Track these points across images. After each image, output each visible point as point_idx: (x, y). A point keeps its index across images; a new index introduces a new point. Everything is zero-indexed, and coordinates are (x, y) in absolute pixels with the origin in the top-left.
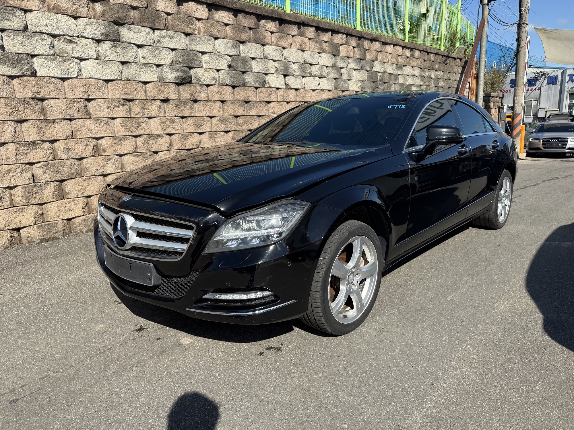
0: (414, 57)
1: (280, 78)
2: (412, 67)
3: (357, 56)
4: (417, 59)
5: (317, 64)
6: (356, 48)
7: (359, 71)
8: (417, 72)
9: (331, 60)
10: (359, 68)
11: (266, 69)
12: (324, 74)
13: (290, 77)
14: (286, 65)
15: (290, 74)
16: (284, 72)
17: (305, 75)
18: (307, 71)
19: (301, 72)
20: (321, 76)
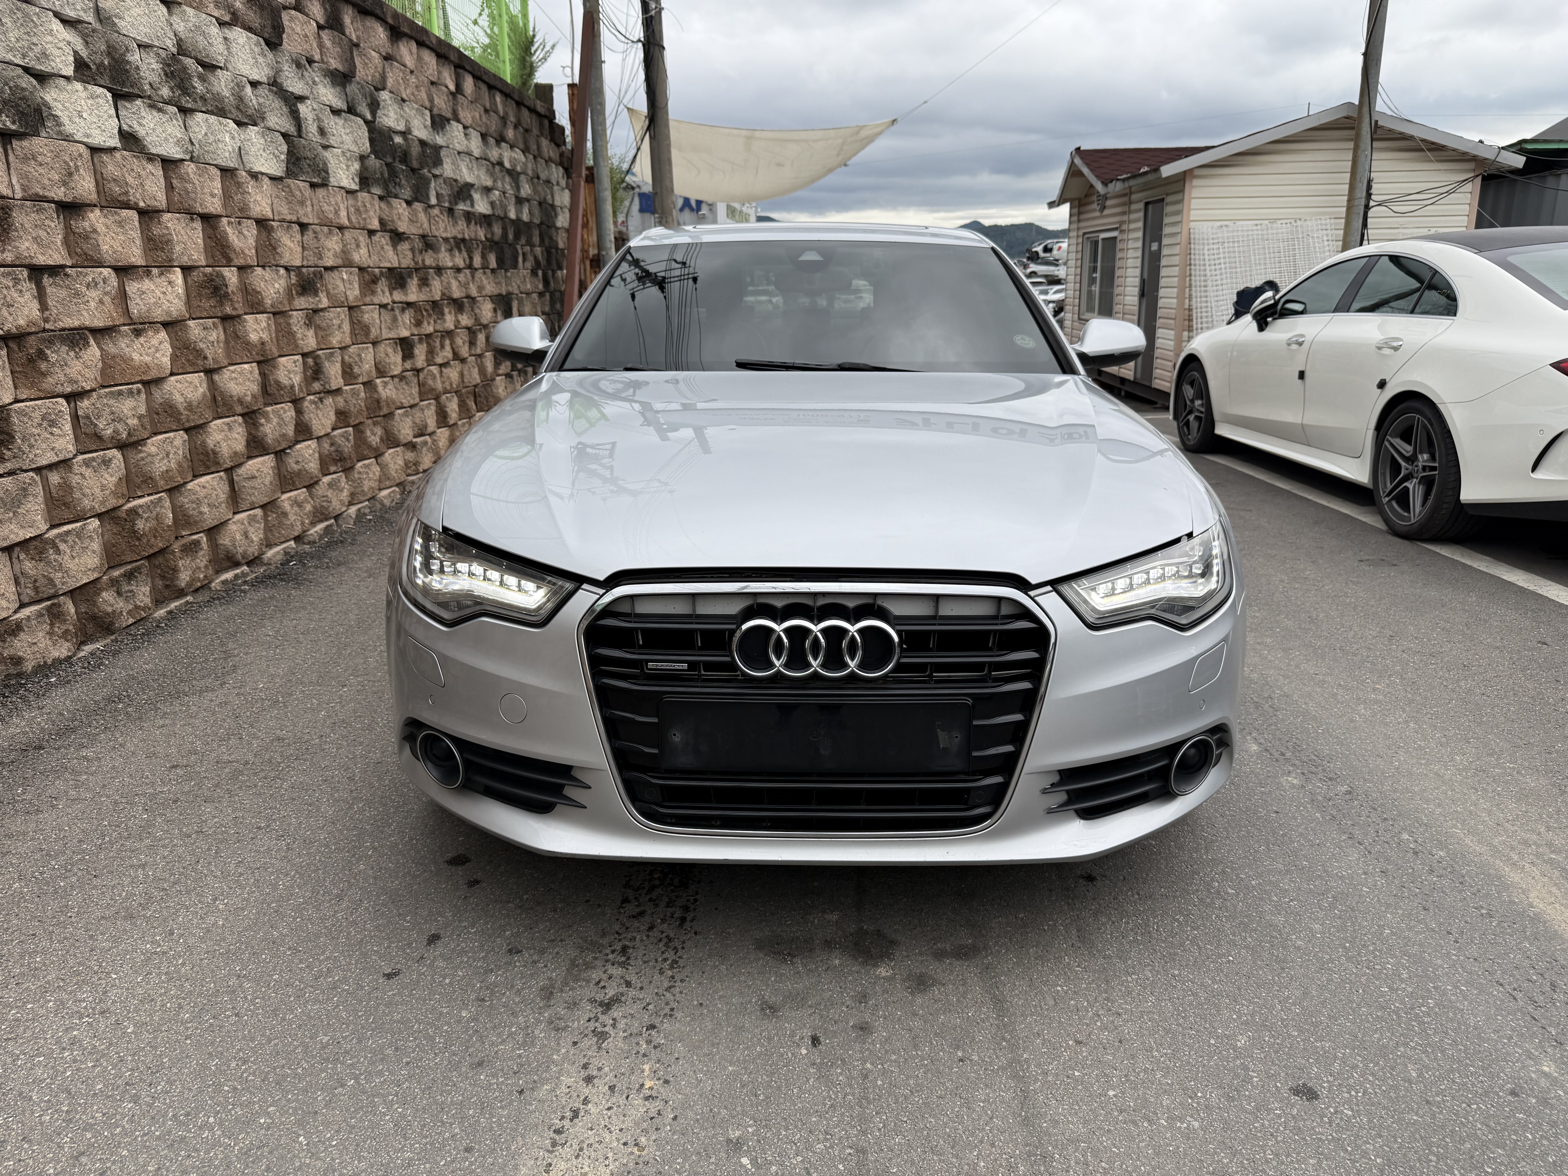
0: (464, 96)
1: (101, 101)
2: (465, 127)
3: (332, 61)
4: (472, 102)
5: (222, 65)
6: (326, 31)
7: (346, 120)
8: (475, 145)
9: (261, 60)
10: (345, 108)
11: (38, 49)
12: (250, 112)
13: (137, 102)
14: (114, 48)
15: (136, 91)
16: (113, 79)
17: (189, 106)
18: (194, 88)
19: (171, 89)
20: (241, 118)
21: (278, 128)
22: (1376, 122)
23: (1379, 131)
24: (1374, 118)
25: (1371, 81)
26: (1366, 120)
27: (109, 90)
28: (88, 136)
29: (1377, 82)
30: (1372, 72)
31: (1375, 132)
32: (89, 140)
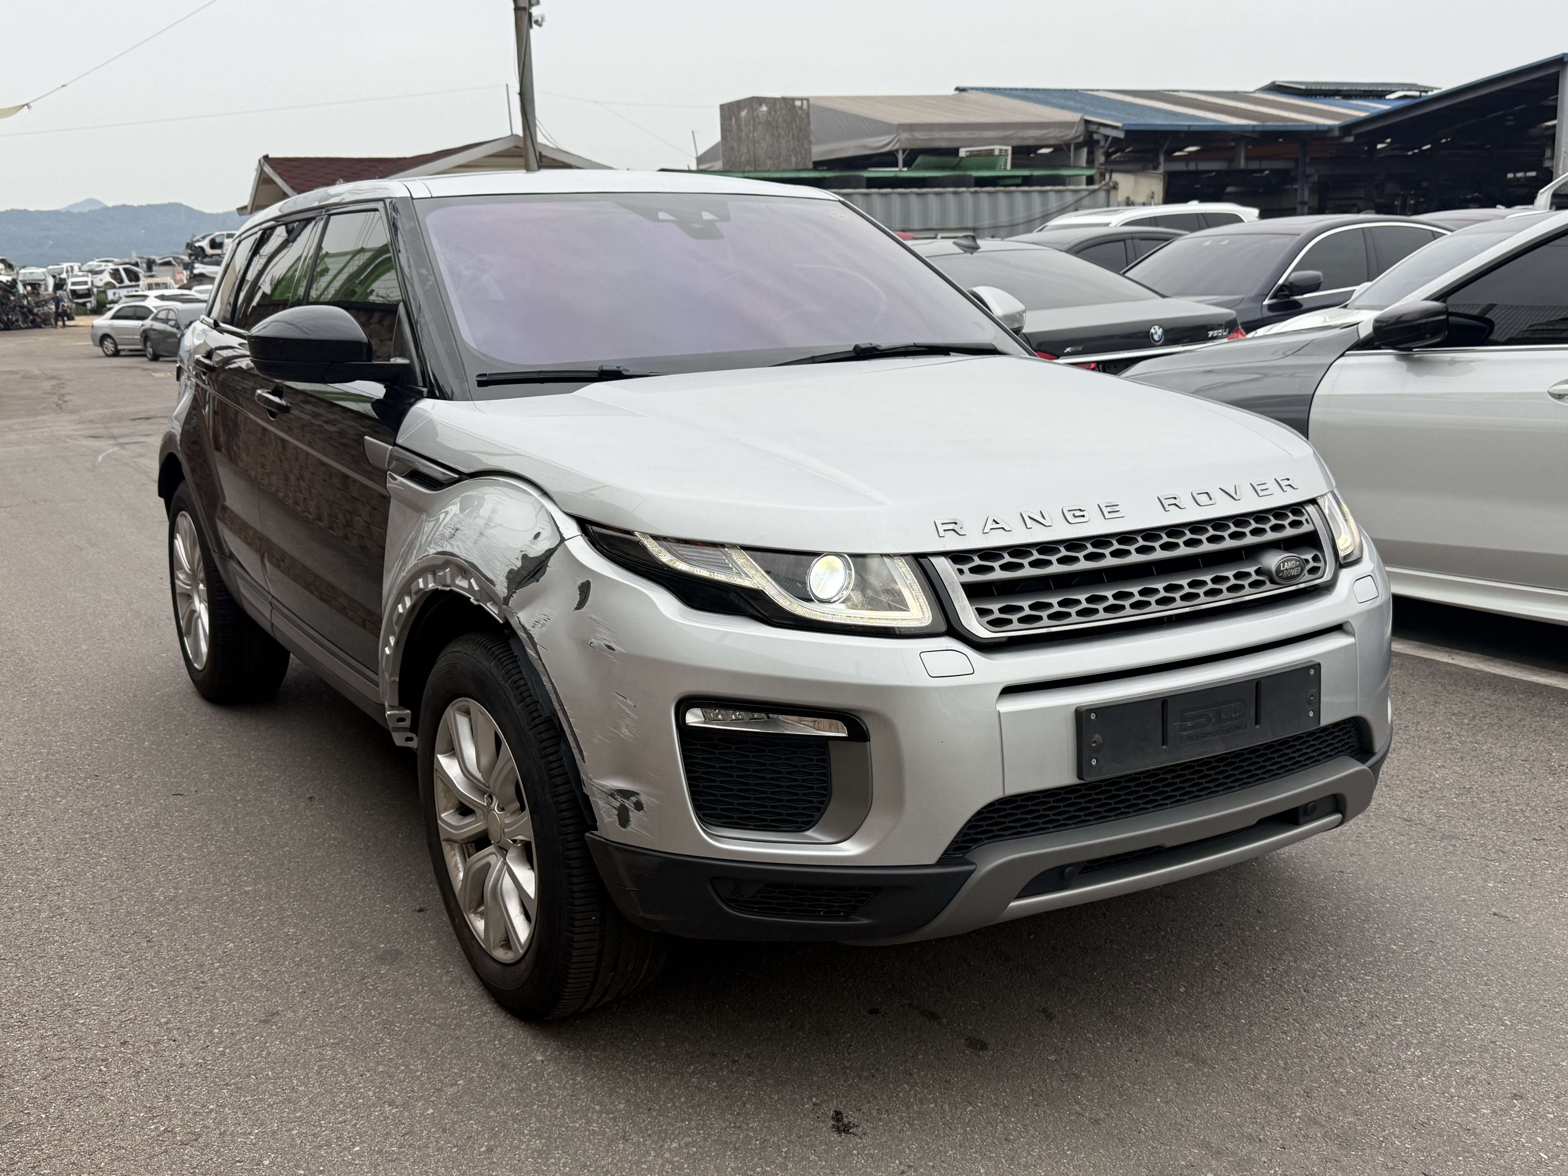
22: (540, 153)
23: (544, 160)
24: (538, 149)
25: (530, 117)
26: (531, 151)
29: (534, 118)
30: (528, 109)
31: (541, 161)
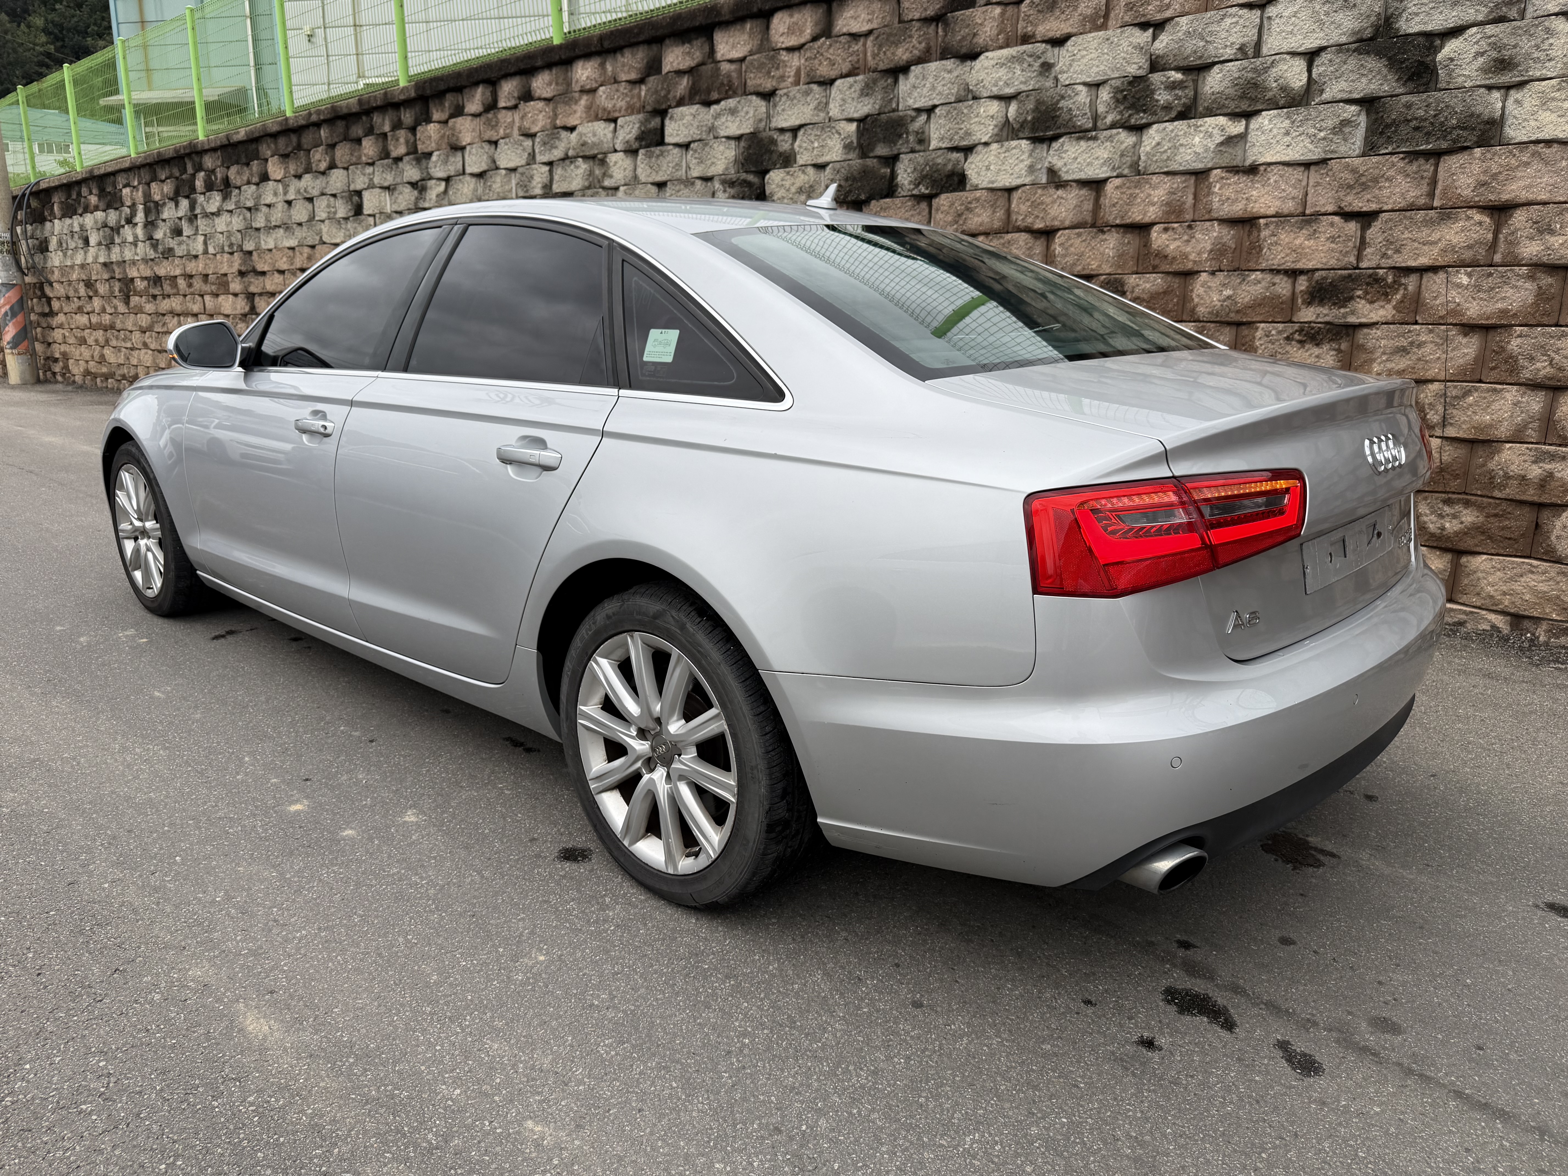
12: (1269, 95)
13: (1061, 140)
14: (1043, 102)
15: (1062, 131)
16: (1034, 129)
17: (1144, 121)
18: (1157, 101)
19: (1121, 113)
20: (1244, 106)
21: (1345, 96)
27: (1027, 139)
28: (993, 182)
32: (994, 185)
